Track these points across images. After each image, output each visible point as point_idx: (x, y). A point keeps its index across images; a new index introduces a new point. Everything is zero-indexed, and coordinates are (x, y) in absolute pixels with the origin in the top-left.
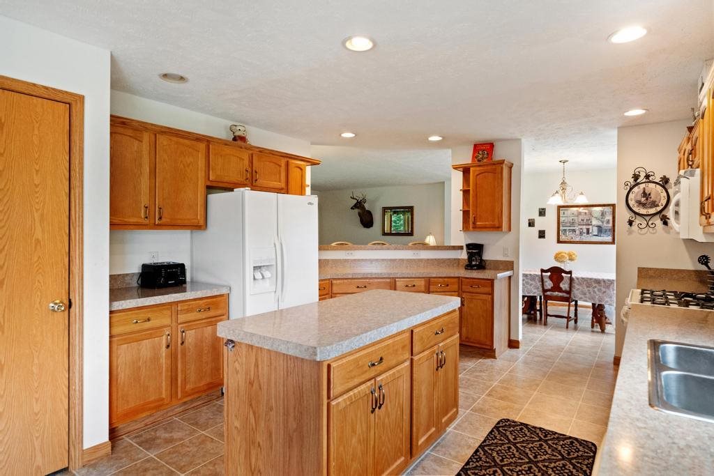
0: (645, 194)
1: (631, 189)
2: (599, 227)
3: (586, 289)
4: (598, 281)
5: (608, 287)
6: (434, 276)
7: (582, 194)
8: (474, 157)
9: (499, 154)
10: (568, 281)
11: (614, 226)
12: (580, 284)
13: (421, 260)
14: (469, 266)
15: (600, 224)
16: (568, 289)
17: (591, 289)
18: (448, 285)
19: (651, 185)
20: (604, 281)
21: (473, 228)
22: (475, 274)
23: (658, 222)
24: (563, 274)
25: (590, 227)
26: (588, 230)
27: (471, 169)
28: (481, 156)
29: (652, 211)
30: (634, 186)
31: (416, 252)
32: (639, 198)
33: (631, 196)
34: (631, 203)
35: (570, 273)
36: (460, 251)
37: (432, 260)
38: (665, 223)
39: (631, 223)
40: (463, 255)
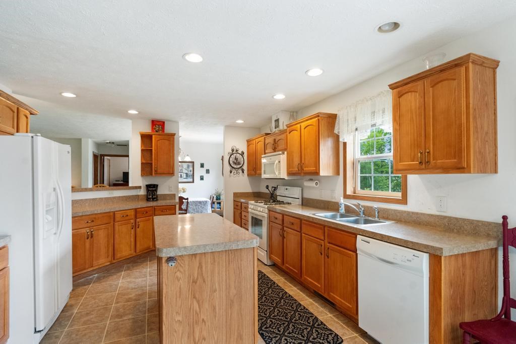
0: (236, 159)
1: (231, 156)
2: (186, 174)
3: (195, 207)
4: (200, 202)
5: (205, 205)
6: (139, 207)
7: (188, 155)
8: (153, 128)
9: (168, 129)
10: (186, 204)
11: (193, 173)
12: (192, 205)
13: (114, 198)
14: (148, 199)
15: (187, 172)
16: (186, 208)
17: (197, 207)
18: (147, 212)
19: (238, 155)
20: (203, 202)
21: (155, 174)
22: (152, 204)
23: (240, 171)
24: (184, 200)
25: (182, 174)
26: (181, 175)
27: (153, 136)
28: (157, 129)
29: (238, 166)
30: (232, 154)
31: (111, 192)
32: (234, 160)
33: (231, 159)
34: (231, 162)
35: (187, 199)
36: (139, 190)
37: (122, 197)
38: (243, 172)
39: (231, 172)
40: (142, 192)
